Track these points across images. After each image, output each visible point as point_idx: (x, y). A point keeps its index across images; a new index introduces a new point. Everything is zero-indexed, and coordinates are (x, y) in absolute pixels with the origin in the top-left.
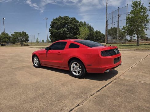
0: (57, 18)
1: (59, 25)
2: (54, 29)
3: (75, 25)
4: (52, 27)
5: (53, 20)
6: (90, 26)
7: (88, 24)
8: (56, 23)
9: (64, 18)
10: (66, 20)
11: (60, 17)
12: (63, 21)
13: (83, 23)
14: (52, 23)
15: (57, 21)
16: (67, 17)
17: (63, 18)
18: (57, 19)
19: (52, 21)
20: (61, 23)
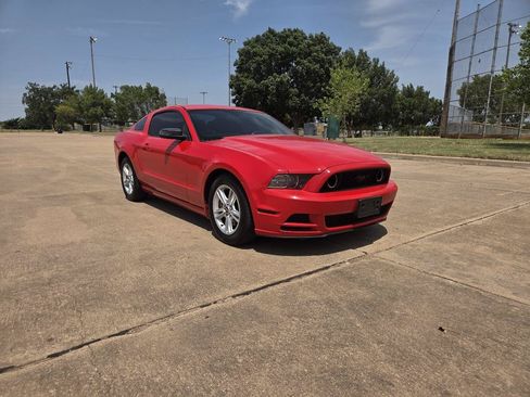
0: (258, 37)
1: (264, 61)
2: (247, 77)
3: (321, 62)
4: (241, 67)
5: (245, 44)
6: (383, 67)
7: (377, 61)
8: (255, 54)
9: (283, 38)
10: (291, 44)
11: (271, 31)
12: (280, 49)
13: (357, 54)
14: (241, 55)
15: (258, 49)
16: (295, 31)
17: (280, 37)
18: (258, 39)
19: (242, 46)
20: (271, 55)
